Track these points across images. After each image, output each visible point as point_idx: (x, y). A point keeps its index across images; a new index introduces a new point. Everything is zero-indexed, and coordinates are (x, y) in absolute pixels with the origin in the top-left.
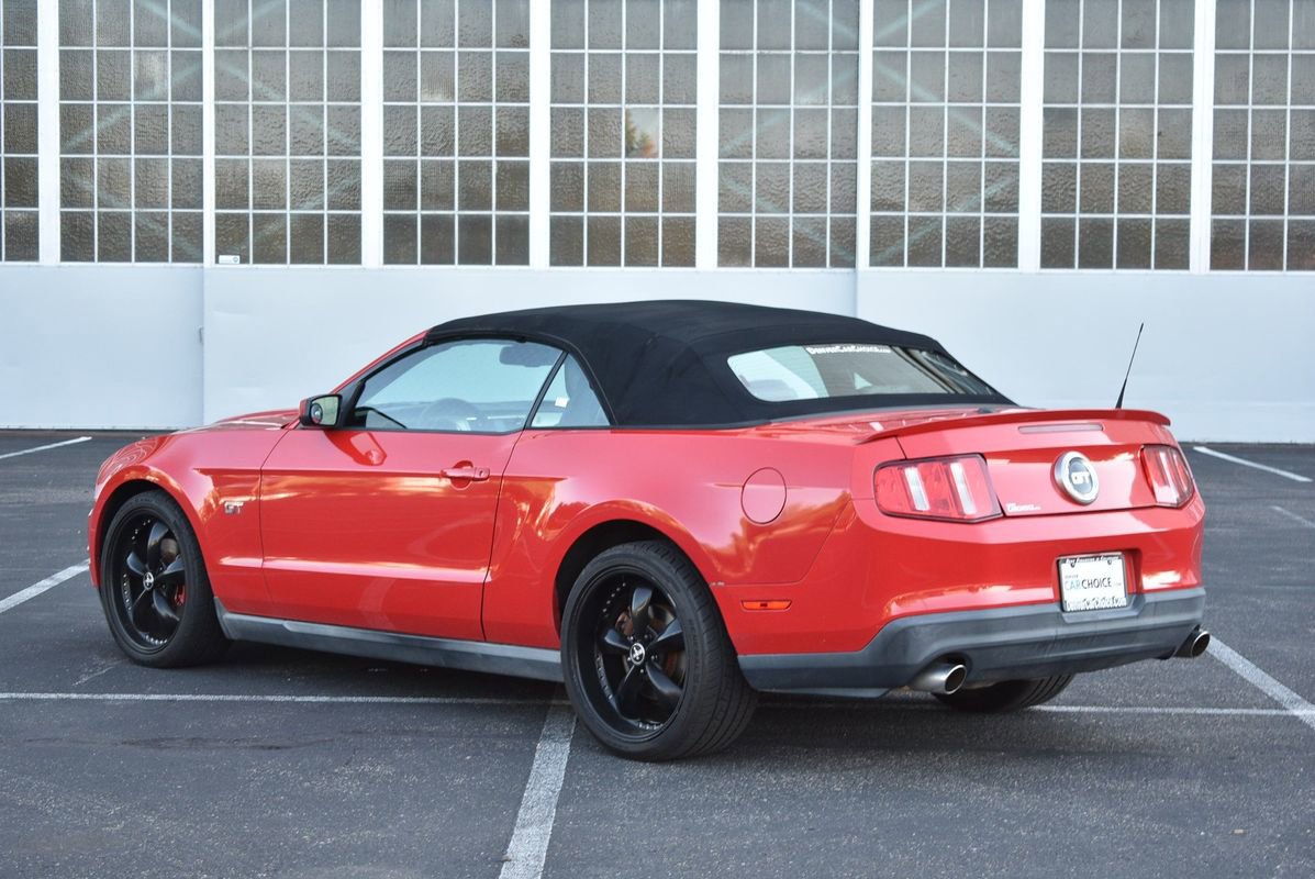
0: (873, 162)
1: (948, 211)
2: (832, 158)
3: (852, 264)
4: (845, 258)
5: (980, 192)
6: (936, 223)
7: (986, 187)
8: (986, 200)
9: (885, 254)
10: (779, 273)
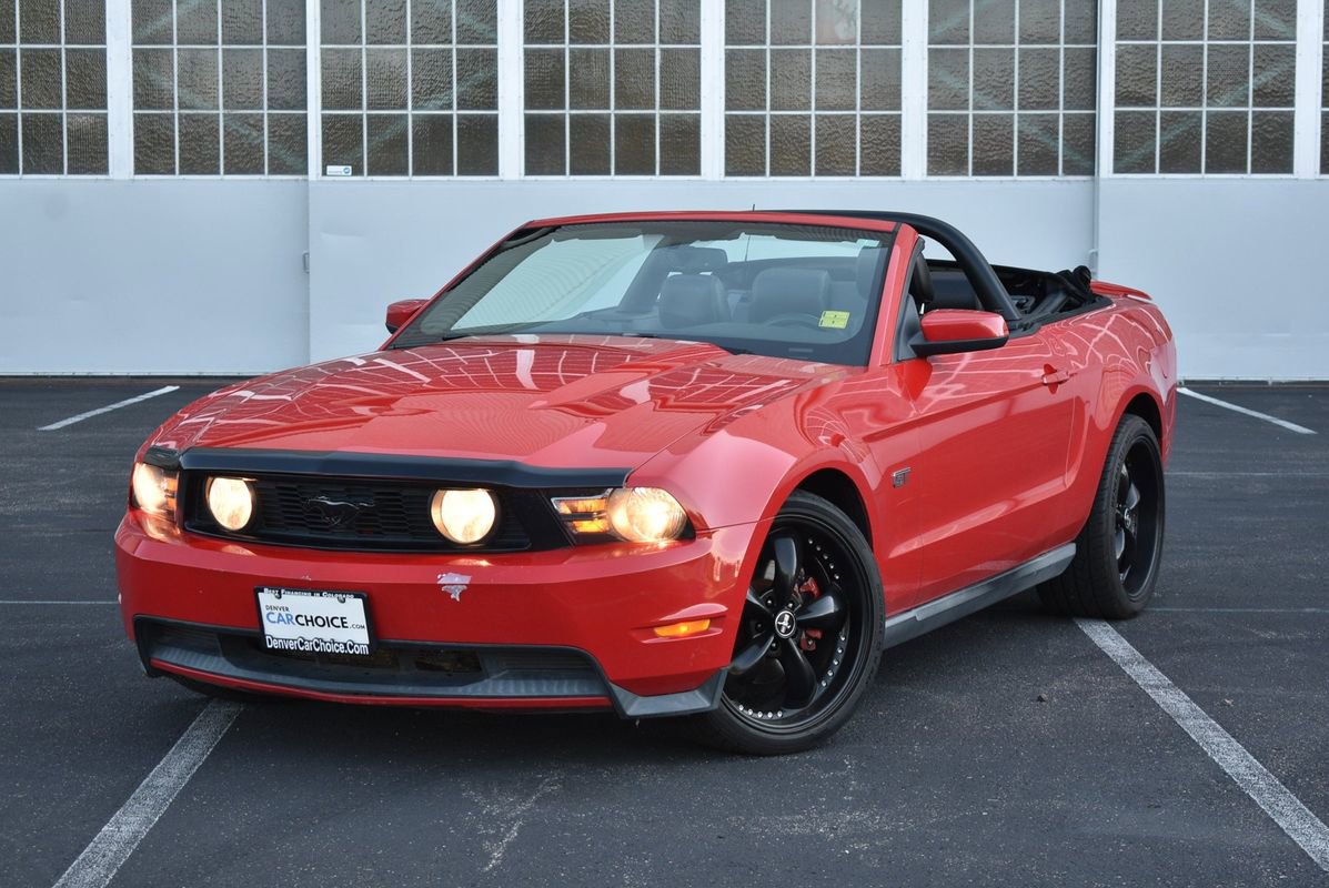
0: (1118, 46)
1: (1208, 105)
2: (1066, 43)
3: (1090, 171)
4: (1083, 163)
5: (1248, 83)
6: (1195, 120)
7: (1255, 75)
8: (1254, 91)
9: (1131, 158)
10: (1001, 182)
